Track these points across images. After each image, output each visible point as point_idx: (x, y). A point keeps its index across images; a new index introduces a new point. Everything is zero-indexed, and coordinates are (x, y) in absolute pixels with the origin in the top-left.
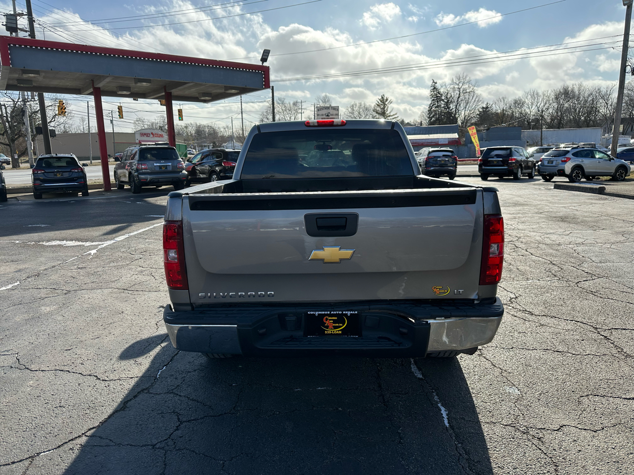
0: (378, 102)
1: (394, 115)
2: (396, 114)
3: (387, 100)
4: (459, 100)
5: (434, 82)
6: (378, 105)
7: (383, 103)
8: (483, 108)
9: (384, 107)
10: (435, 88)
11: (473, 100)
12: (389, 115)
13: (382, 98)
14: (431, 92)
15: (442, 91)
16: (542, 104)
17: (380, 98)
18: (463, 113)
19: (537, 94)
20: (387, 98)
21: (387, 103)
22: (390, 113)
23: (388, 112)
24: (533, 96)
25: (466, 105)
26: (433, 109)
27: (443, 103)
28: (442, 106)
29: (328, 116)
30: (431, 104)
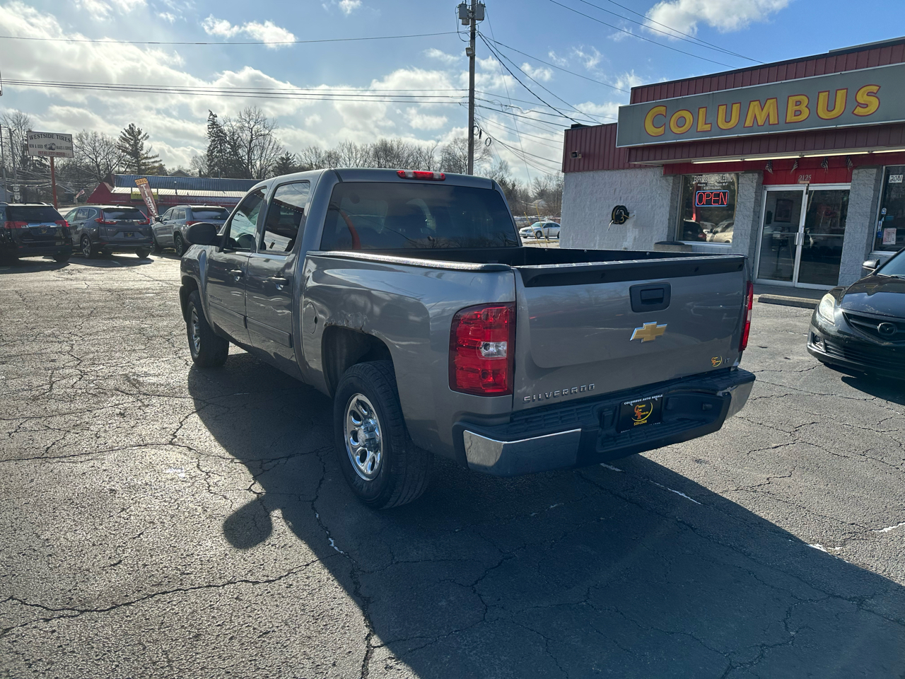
0: (125, 135)
1: (153, 157)
2: (157, 156)
3: (139, 133)
4: (252, 146)
5: (211, 114)
6: (123, 139)
7: (134, 136)
8: (282, 159)
9: (136, 144)
10: (214, 123)
11: (271, 147)
12: (146, 155)
13: (130, 128)
14: (209, 128)
15: (226, 129)
16: (361, 162)
17: (127, 128)
18: (258, 163)
19: (355, 148)
20: (139, 129)
21: (139, 137)
22: (147, 153)
23: (143, 152)
24: (350, 150)
25: (262, 154)
26: (215, 153)
27: (229, 146)
28: (228, 150)
29: (51, 148)
30: (211, 146)
